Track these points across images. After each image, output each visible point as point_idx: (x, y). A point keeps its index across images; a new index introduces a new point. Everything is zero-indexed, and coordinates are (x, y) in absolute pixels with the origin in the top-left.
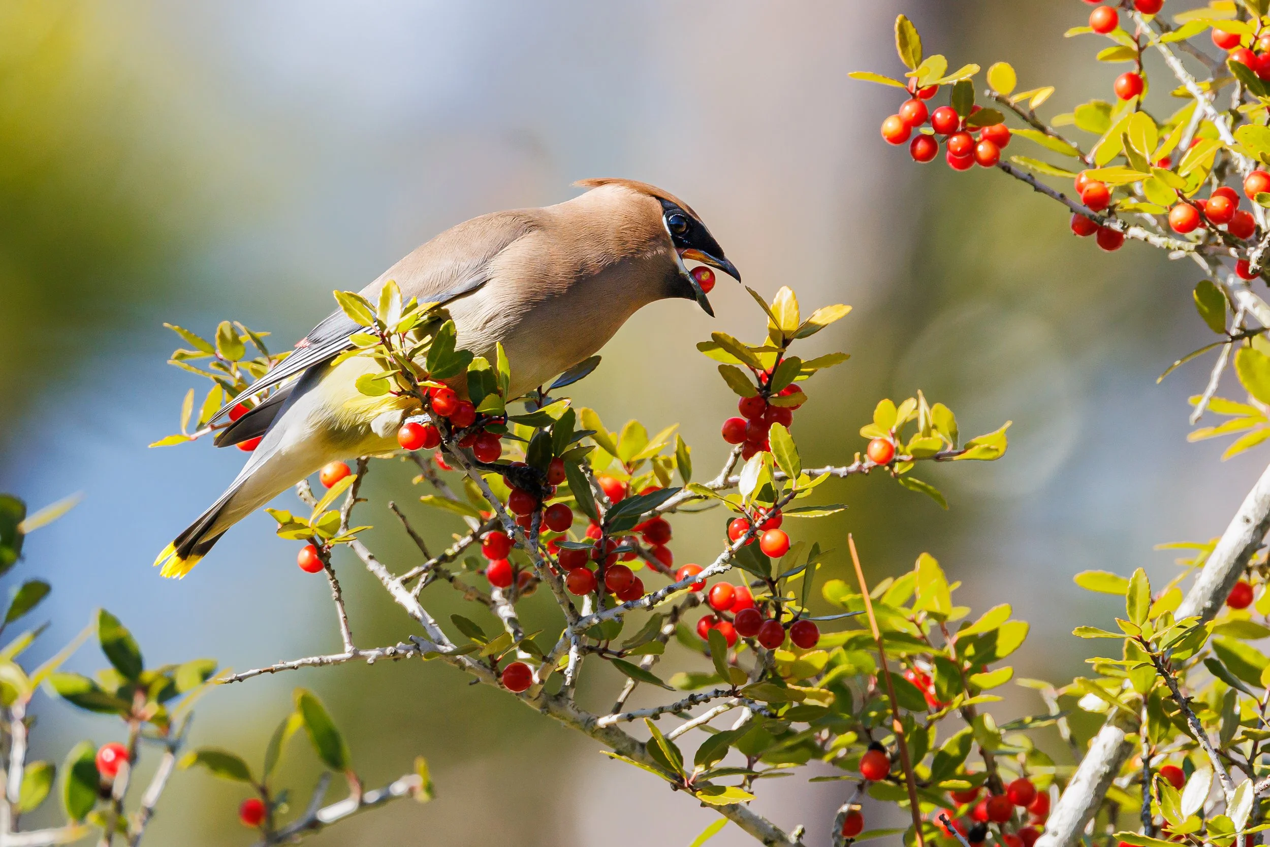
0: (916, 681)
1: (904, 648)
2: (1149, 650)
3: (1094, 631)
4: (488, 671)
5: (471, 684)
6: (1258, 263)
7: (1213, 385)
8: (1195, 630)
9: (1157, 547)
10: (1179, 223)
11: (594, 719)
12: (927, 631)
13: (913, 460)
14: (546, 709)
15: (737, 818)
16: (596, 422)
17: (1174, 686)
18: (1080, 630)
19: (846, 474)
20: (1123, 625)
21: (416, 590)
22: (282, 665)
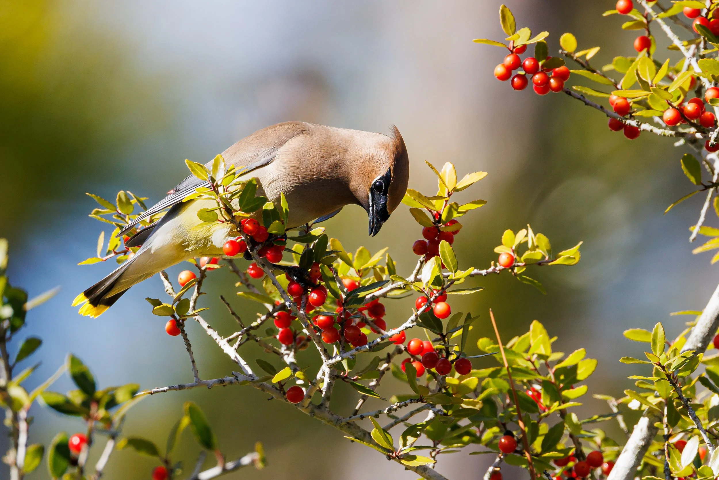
0: (532, 396)
1: (525, 377)
2: (664, 370)
3: (632, 360)
4: (278, 392)
5: (269, 400)
6: (715, 141)
7: (702, 219)
8: (691, 358)
9: (672, 314)
10: (669, 119)
11: (341, 419)
12: (538, 366)
13: (525, 265)
14: (313, 414)
15: (427, 475)
16: (339, 246)
17: (679, 392)
18: (624, 359)
19: (486, 274)
20: (649, 356)
21: (236, 346)
22: (158, 390)
